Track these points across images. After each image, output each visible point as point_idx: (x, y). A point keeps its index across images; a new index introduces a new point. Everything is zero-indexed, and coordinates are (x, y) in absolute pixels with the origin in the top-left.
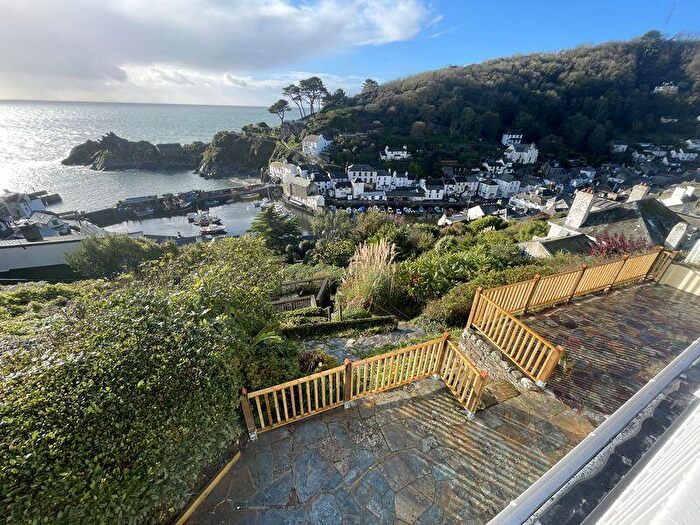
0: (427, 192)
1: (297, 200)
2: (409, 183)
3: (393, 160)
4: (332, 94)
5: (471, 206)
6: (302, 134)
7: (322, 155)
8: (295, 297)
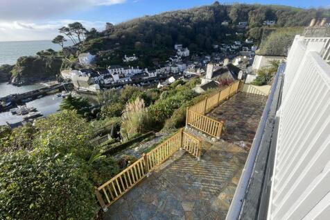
0: (149, 74)
1: (83, 88)
2: (140, 71)
3: (130, 62)
4: (89, 31)
5: (169, 77)
6: (77, 53)
7: (92, 63)
8: (99, 138)
